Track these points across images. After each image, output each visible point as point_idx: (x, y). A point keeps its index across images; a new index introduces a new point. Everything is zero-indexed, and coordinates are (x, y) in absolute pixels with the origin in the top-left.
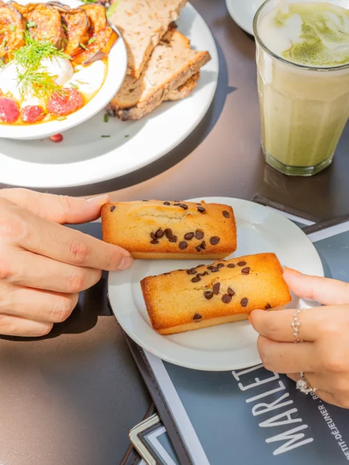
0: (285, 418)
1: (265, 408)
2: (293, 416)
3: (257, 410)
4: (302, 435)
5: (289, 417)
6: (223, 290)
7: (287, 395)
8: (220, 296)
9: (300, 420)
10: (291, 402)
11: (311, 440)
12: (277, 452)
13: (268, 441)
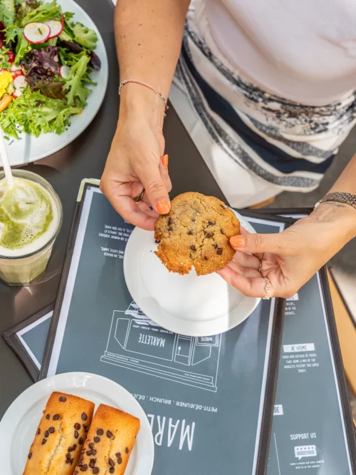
0: (173, 429)
1: (159, 436)
2: (174, 423)
3: (158, 442)
4: (188, 427)
5: (173, 426)
6: (115, 459)
7: (159, 417)
8: (117, 464)
9: (178, 421)
10: (164, 418)
11: (194, 424)
12: (190, 449)
13: (181, 448)
